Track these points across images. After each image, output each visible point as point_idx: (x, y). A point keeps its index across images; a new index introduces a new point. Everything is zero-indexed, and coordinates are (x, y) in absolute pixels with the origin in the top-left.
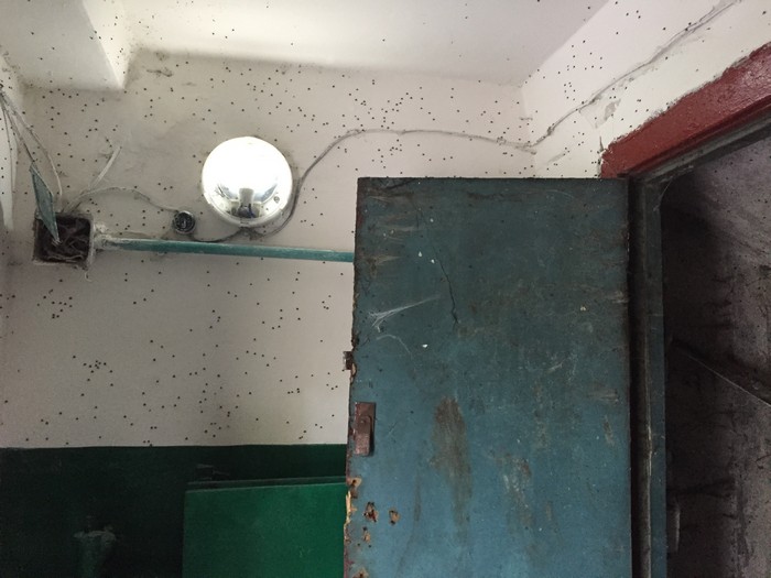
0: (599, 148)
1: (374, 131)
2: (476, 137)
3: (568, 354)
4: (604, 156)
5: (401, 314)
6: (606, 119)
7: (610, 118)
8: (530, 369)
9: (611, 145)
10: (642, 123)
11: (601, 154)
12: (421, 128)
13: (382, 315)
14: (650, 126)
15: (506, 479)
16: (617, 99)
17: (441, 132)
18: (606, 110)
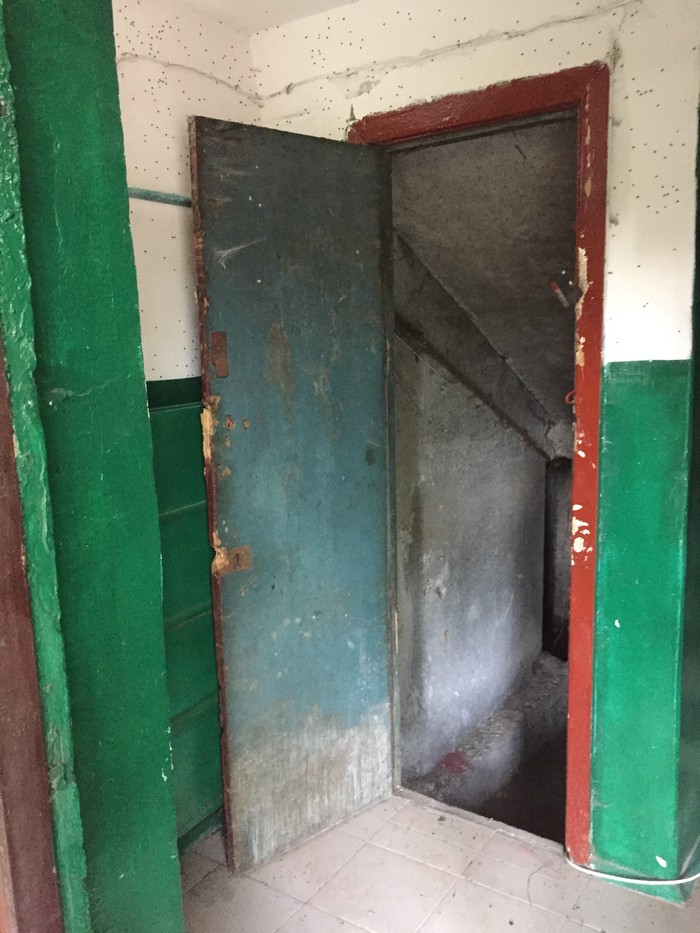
0: (348, 116)
1: (144, 58)
2: (222, 82)
3: (349, 288)
4: (354, 126)
5: (240, 253)
6: (360, 94)
7: (365, 95)
8: (328, 300)
9: (366, 119)
10: (403, 107)
11: (351, 123)
12: (182, 64)
13: (226, 253)
14: (412, 110)
15: (315, 384)
16: (375, 79)
17: (195, 70)
18: (361, 87)
